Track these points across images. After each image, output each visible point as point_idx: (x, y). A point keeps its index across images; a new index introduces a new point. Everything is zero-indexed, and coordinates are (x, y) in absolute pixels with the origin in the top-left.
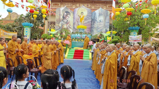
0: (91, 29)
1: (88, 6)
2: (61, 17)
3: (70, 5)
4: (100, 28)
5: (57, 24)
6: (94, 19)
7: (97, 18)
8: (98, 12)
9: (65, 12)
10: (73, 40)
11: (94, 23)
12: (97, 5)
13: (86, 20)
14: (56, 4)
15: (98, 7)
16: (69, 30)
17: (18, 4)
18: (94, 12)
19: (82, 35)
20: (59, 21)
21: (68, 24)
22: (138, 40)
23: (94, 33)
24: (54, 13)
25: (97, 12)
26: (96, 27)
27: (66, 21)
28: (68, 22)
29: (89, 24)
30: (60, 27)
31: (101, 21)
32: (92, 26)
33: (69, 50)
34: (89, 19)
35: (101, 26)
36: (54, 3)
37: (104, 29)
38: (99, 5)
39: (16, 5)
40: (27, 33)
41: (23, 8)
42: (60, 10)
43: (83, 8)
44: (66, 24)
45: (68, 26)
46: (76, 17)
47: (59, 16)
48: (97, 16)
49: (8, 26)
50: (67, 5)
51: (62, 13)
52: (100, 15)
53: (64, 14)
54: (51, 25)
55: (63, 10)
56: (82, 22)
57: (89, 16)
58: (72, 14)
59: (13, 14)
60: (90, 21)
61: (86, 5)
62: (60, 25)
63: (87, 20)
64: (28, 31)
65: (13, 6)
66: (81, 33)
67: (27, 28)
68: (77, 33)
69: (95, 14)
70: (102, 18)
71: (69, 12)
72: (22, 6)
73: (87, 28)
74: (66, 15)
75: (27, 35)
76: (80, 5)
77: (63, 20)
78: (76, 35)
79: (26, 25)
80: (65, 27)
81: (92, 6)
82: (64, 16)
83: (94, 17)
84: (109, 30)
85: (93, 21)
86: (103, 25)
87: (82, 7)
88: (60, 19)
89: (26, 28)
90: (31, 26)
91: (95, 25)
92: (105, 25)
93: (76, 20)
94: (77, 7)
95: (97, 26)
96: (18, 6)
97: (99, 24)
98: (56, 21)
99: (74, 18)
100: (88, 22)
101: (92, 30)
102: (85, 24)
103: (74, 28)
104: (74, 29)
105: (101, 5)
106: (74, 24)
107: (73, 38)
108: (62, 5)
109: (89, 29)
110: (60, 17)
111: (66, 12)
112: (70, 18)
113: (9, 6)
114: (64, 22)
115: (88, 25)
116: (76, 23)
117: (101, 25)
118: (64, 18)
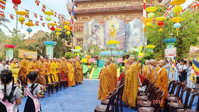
0: (125, 44)
1: (121, 17)
2: (90, 33)
3: (100, 17)
4: (135, 42)
5: (85, 41)
6: (128, 32)
7: (132, 31)
8: (133, 23)
9: (93, 26)
10: (102, 57)
11: (128, 37)
12: (133, 15)
13: (118, 33)
14: (85, 18)
15: (134, 17)
16: (100, 47)
17: (38, 22)
18: (128, 23)
19: (112, 52)
20: (88, 37)
21: (98, 40)
22: (173, 54)
23: (129, 49)
24: (80, 28)
25: (131, 23)
26: (131, 42)
27: (95, 36)
28: (98, 37)
29: (122, 38)
30: (88, 44)
31: (137, 34)
32: (127, 40)
33: (95, 70)
34: (122, 32)
35: (137, 40)
36: (82, 17)
37: (141, 43)
38: (134, 15)
39: (36, 24)
40: (49, 52)
41: (44, 26)
42: (88, 25)
43: (114, 21)
44: (95, 40)
45: (98, 42)
46: (107, 31)
47: (87, 31)
48: (132, 28)
49: (30, 46)
50: (97, 17)
51: (90, 28)
52: (135, 26)
53: (93, 29)
54: (80, 42)
55: (91, 25)
56: (113, 37)
57: (122, 28)
58: (102, 28)
59: (40, 32)
60: (124, 35)
61: (119, 16)
62: (89, 42)
63: (120, 33)
64: (50, 50)
65: (33, 25)
66: (112, 49)
67: (50, 47)
68: (107, 49)
69: (129, 26)
70: (137, 30)
71: (98, 26)
72: (42, 24)
73: (120, 43)
74: (96, 30)
75: (49, 54)
76: (112, 17)
77: (91, 36)
78: (106, 52)
79: (48, 44)
80: (95, 43)
81: (127, 17)
82: (92, 31)
83: (128, 30)
84: (146, 44)
85: (127, 34)
86: (139, 39)
87: (114, 18)
88: (88, 34)
89: (48, 47)
90: (53, 45)
91: (130, 39)
92: (141, 39)
93: (108, 34)
94: (108, 19)
95: (132, 40)
96: (38, 25)
97: (134, 37)
98: (84, 38)
99: (105, 32)
100: (122, 36)
101: (127, 45)
102: (118, 39)
103: (105, 43)
104: (105, 45)
105: (137, 14)
106: (105, 39)
107: (102, 56)
108: (91, 19)
109: (123, 44)
110: (88, 33)
111: (95, 26)
112: (100, 33)
113: (28, 26)
114: (93, 38)
115: (122, 40)
116: (108, 38)
117: (137, 38)
118: (93, 33)
